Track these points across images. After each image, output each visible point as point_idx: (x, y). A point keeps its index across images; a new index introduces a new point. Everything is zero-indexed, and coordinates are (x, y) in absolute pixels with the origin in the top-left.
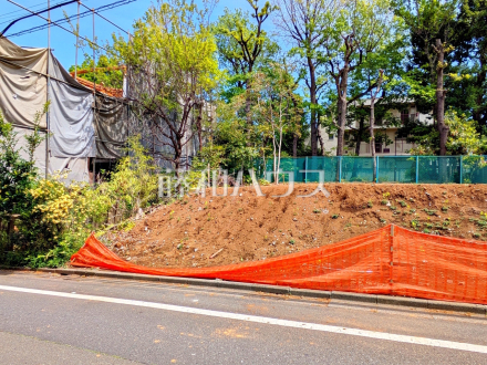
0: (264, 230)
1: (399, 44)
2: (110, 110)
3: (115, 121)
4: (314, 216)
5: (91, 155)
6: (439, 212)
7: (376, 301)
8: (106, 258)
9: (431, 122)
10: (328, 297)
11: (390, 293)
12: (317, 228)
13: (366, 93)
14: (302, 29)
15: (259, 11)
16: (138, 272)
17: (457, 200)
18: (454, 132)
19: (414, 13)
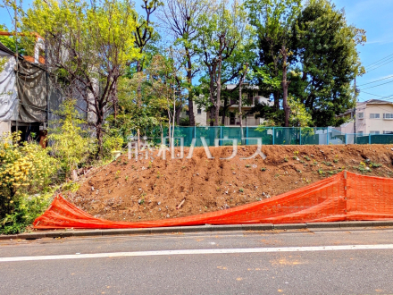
0: (211, 182)
1: (253, 46)
2: (31, 74)
3: (35, 86)
4: (247, 170)
5: (13, 119)
6: (333, 164)
7: (340, 226)
8: (77, 217)
9: (272, 104)
10: (305, 227)
11: (345, 219)
12: (254, 179)
13: (230, 80)
14: (181, 25)
15: (148, 4)
16: (122, 227)
17: (341, 155)
18: (294, 111)
19: (263, 24)
